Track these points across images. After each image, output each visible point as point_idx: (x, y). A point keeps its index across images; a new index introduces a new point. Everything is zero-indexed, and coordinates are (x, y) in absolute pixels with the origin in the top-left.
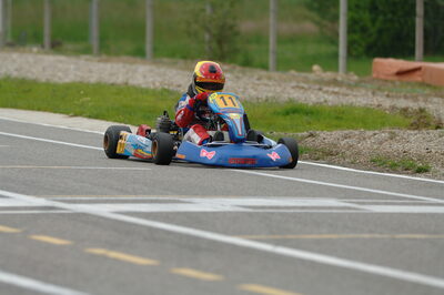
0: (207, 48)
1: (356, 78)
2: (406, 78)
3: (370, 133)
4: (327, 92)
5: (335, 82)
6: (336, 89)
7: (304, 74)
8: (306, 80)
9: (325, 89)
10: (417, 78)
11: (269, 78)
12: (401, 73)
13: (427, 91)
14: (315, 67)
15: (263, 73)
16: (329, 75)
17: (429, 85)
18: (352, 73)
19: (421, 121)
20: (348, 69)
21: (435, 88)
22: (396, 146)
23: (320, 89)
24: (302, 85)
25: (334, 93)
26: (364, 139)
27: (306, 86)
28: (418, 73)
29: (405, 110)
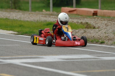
0: (10, 5)
1: (56, 13)
2: (72, 13)
3: (77, 31)
4: (52, 18)
5: (52, 15)
6: (54, 17)
7: (41, 12)
8: (43, 14)
9: (51, 16)
10: (75, 13)
11: (32, 14)
12: (70, 11)
13: (80, 17)
14: (44, 10)
15: (29, 12)
16: (48, 12)
17: (79, 15)
18: (54, 12)
19: (88, 26)
20: (53, 11)
21: (81, 15)
22: (89, 35)
23: (50, 17)
24: (43, 15)
25: (54, 18)
26: (77, 33)
27: (44, 16)
28: (75, 11)
29: (81, 23)
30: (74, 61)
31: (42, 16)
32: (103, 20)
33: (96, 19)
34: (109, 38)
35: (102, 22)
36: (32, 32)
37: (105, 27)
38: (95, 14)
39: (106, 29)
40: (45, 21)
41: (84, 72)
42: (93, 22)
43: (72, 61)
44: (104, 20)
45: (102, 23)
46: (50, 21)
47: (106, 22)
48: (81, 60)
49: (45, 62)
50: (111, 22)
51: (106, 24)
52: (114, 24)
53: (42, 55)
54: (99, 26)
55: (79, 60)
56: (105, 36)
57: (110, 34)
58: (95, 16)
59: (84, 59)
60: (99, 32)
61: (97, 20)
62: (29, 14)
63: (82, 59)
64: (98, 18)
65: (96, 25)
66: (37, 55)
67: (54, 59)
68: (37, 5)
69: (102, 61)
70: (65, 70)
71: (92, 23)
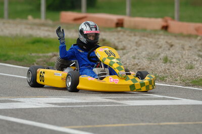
1: (50, 22)
5: (43, 25)
6: (46, 28)
7: (24, 21)
8: (28, 24)
9: (42, 28)
12: (76, 20)
14: (30, 17)
16: (37, 21)
18: (48, 20)
20: (46, 18)
23: (39, 29)
25: (47, 31)
27: (29, 26)
28: (85, 19)
30: (72, 108)
31: (26, 28)
32: (132, 34)
33: (121, 33)
34: (139, 67)
35: (130, 38)
36: (4, 56)
37: (135, 47)
38: (120, 24)
39: (136, 52)
40: (31, 36)
41: (89, 126)
42: (115, 39)
43: (69, 108)
44: (135, 35)
45: (130, 40)
46: (38, 36)
47: (137, 39)
48: (86, 106)
49: (21, 110)
50: (146, 38)
51: (137, 43)
52: (151, 42)
53: (19, 96)
54: (125, 45)
55: (83, 106)
56: (133, 63)
57: (143, 60)
58: (119, 29)
59: (92, 103)
60: (124, 56)
61: (122, 35)
62: (4, 23)
63: (87, 104)
64: (124, 32)
65: (120, 43)
66: (9, 96)
67: (39, 103)
68: (19, 8)
69: (123, 107)
70: (55, 124)
71: (113, 40)
